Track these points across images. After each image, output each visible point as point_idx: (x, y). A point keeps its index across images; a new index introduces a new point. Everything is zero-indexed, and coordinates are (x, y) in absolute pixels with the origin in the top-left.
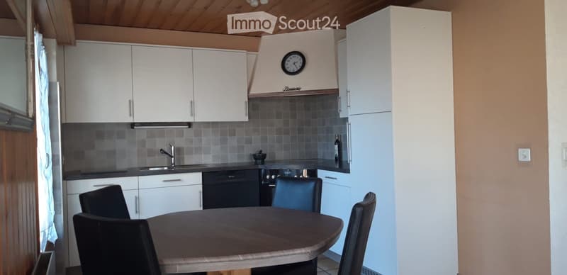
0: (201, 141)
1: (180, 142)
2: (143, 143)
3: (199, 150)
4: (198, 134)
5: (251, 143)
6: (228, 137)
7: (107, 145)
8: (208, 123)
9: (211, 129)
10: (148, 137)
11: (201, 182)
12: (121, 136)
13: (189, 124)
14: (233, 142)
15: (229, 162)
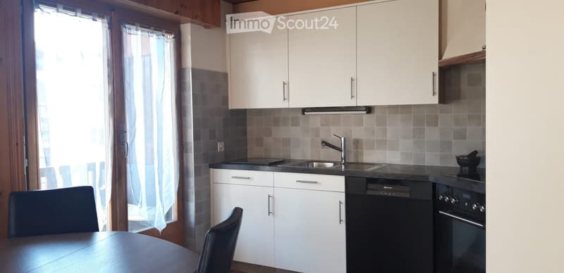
0: (385, 131)
1: (358, 133)
2: (317, 131)
3: (382, 144)
4: (382, 122)
5: (465, 138)
6: (426, 127)
7: (283, 132)
8: (397, 107)
9: (399, 116)
10: (321, 125)
11: (344, 190)
12: (295, 123)
13: (369, 110)
14: (433, 134)
15: (426, 164)
